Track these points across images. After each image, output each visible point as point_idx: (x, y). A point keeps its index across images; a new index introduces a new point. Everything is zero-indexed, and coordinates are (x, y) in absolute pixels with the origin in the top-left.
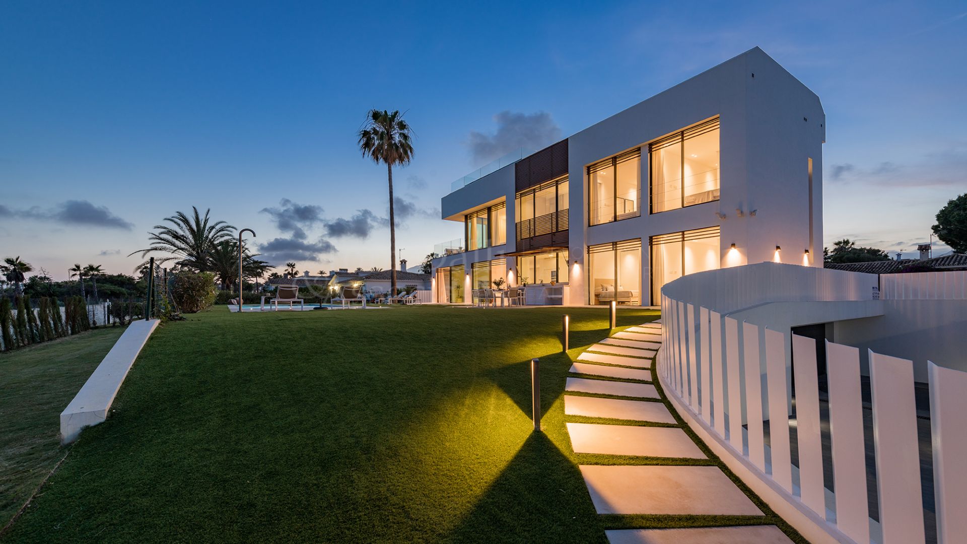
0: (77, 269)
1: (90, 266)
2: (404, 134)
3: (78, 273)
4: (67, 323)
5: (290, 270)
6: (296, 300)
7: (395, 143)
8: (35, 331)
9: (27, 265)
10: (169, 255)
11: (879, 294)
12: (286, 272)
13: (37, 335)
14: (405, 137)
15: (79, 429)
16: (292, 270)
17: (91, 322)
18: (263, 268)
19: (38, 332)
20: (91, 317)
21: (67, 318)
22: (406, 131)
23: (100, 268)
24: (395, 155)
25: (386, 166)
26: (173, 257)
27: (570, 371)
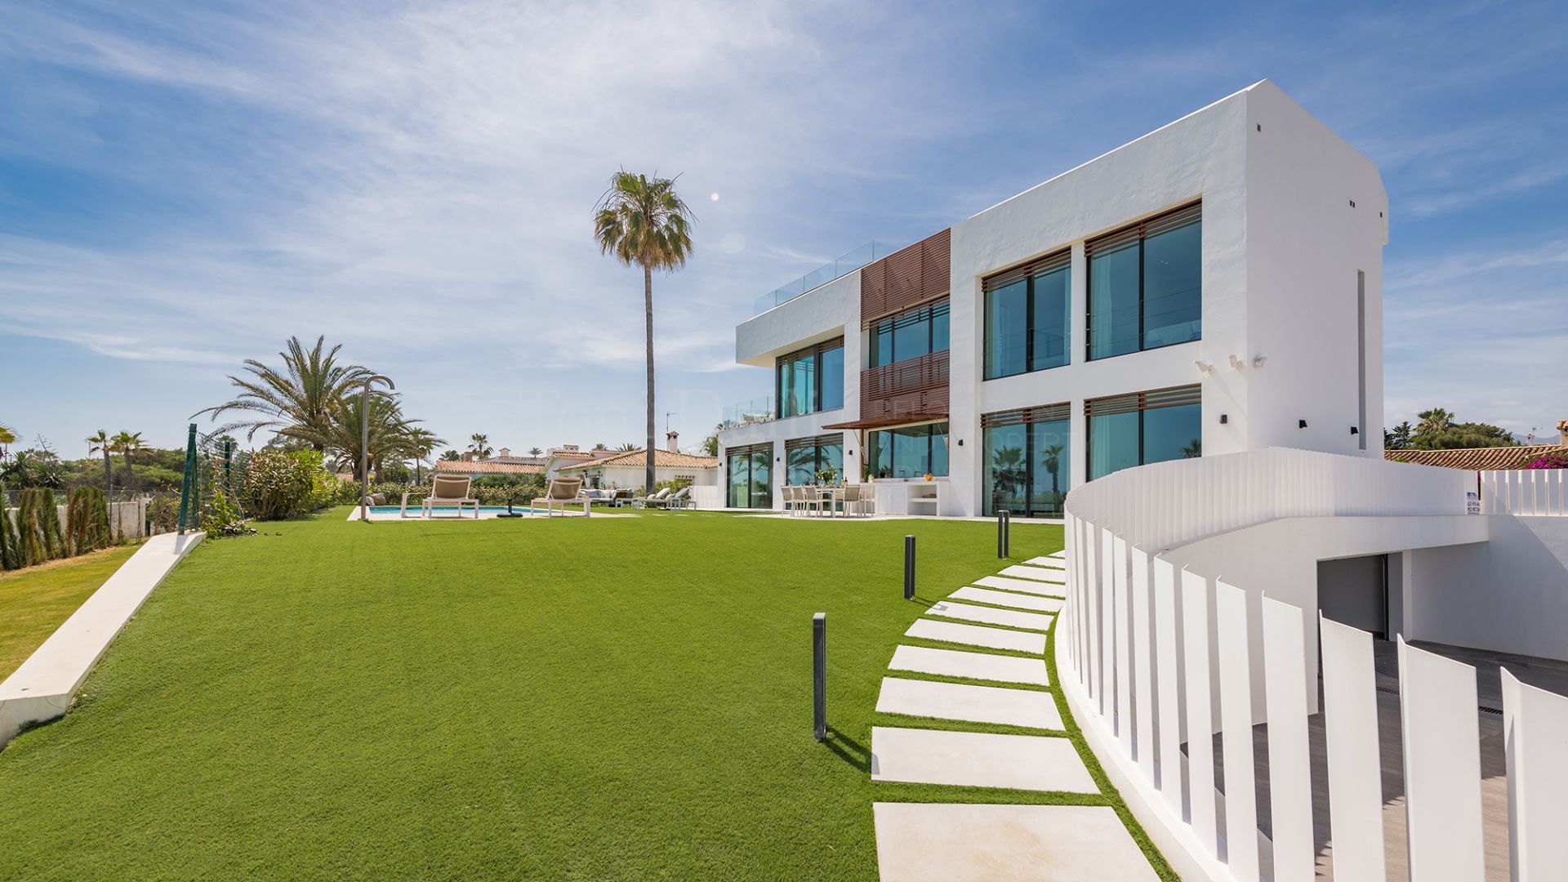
0: (99, 438)
1: (122, 434)
2: (676, 216)
3: (101, 446)
4: (69, 533)
5: (477, 446)
6: (467, 499)
7: (659, 232)
8: (9, 548)
9: (8, 432)
10: (263, 417)
11: (1478, 505)
12: (471, 450)
13: (12, 555)
14: (680, 222)
15: (17, 727)
16: (481, 446)
17: (115, 534)
18: (429, 443)
19: (15, 549)
20: (114, 525)
21: (70, 526)
22: (677, 210)
23: (138, 438)
24: (659, 252)
25: (641, 271)
26: (270, 421)
27: (906, 634)
